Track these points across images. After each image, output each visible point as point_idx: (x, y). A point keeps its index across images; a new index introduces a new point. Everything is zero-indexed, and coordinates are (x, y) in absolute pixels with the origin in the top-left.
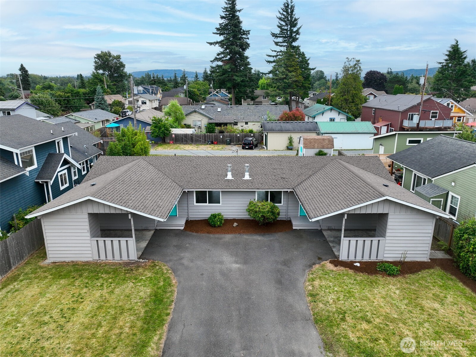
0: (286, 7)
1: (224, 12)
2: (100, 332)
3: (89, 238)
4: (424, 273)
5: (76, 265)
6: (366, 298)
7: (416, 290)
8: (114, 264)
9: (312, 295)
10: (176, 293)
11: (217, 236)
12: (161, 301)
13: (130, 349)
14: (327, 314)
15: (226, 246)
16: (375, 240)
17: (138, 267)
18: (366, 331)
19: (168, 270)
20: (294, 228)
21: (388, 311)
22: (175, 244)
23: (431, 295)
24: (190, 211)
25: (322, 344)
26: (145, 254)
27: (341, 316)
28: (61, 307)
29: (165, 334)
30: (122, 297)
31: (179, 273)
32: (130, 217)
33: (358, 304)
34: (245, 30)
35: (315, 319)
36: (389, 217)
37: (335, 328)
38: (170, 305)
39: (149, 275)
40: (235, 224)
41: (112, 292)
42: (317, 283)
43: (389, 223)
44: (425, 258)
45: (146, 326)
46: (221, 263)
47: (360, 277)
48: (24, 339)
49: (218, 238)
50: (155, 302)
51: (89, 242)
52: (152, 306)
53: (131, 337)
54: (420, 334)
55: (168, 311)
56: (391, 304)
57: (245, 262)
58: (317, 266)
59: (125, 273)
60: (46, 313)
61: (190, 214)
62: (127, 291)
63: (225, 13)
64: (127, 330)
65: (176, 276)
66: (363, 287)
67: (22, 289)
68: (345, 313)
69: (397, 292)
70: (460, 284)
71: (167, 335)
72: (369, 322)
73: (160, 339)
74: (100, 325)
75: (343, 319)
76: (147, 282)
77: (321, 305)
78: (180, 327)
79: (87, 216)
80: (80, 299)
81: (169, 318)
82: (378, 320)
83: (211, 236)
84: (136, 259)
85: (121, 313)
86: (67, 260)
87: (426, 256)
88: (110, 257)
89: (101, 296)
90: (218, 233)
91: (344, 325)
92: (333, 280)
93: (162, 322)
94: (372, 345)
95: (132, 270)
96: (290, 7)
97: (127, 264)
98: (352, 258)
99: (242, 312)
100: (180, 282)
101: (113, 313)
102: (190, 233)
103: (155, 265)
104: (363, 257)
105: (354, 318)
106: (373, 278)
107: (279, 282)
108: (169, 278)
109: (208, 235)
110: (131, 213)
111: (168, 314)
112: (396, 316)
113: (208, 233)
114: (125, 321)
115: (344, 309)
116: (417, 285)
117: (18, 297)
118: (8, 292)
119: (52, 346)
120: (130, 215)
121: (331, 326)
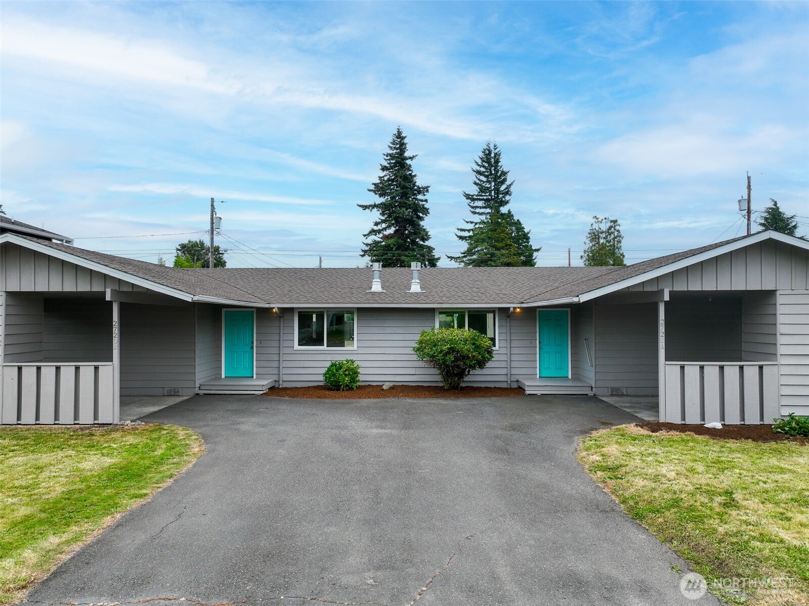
0: (487, 155)
1: (386, 160)
9: (606, 469)
10: (189, 466)
11: (340, 400)
14: (668, 496)
15: (361, 410)
16: (750, 367)
20: (528, 392)
27: (719, 499)
31: (219, 439)
33: (763, 479)
34: (420, 186)
35: (631, 508)
37: (712, 522)
40: (387, 385)
42: (612, 450)
45: (41, 516)
46: (341, 428)
50: (113, 477)
52: (98, 482)
55: (145, 491)
57: (406, 427)
58: (604, 431)
61: (283, 372)
63: (389, 162)
65: (207, 443)
66: (754, 455)
73: (67, 543)
76: (119, 451)
77: (641, 482)
78: (163, 519)
81: (138, 503)
90: (344, 397)
91: (742, 516)
93: (106, 510)
96: (493, 155)
100: (212, 451)
102: (277, 398)
107: (501, 451)
108: (185, 445)
109: (318, 400)
111: (139, 496)
113: (319, 397)
115: (722, 486)
121: (697, 519)
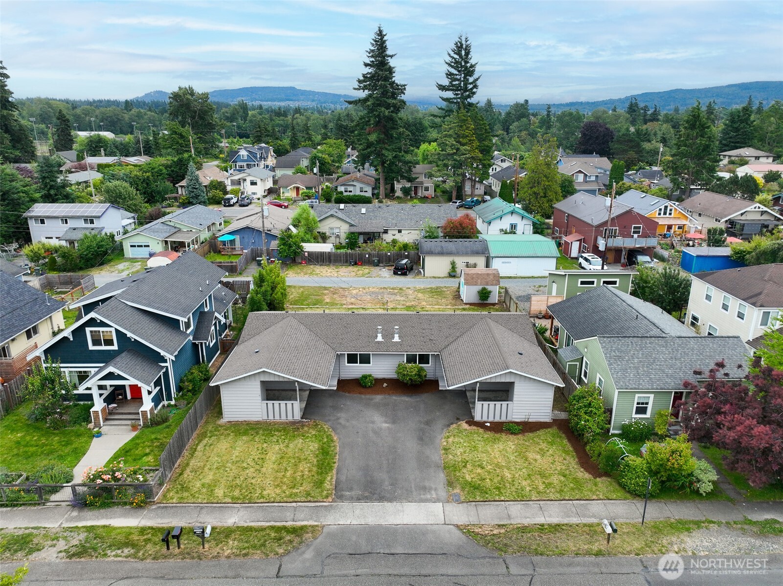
0: (459, 48)
1: (369, 57)
2: (288, 474)
3: (260, 401)
4: (541, 432)
5: (249, 424)
6: (487, 452)
7: (528, 446)
8: (282, 423)
9: (445, 449)
10: (338, 448)
11: (368, 396)
12: (327, 453)
13: (312, 484)
14: (454, 463)
15: (377, 407)
16: (504, 403)
17: (303, 426)
18: (479, 474)
19: (328, 429)
20: (440, 389)
21: (500, 461)
22: (331, 404)
23: (537, 449)
24: (341, 371)
25: (446, 482)
26: (306, 413)
27: (463, 464)
28: (252, 457)
29: (335, 476)
30: (296, 450)
31: (338, 431)
32: (296, 385)
33: (479, 456)
35: (444, 466)
36: (516, 385)
37: (457, 472)
38: (335, 456)
39: (314, 433)
40: (385, 385)
41: (287, 446)
42: (450, 440)
43: (515, 390)
44: (548, 419)
45: (320, 470)
46: (373, 422)
47: (489, 435)
48: (236, 478)
49: (369, 399)
50: (323, 454)
51: (260, 404)
52: (321, 457)
53: (311, 477)
54: (517, 475)
55: (335, 461)
56: (504, 456)
57: (394, 422)
58: (454, 426)
59: (294, 432)
60: (243, 462)
61: (341, 373)
62: (299, 446)
63: (371, 60)
64: (307, 473)
65: (336, 433)
66: (487, 443)
67: (215, 443)
68: (467, 462)
69: (513, 447)
70: (565, 441)
71: (337, 476)
72: (483, 468)
73: (331, 479)
74: (286, 470)
75: (465, 466)
76: (313, 439)
77: (451, 457)
78: (345, 471)
79: (259, 383)
80: (265, 452)
81: (336, 465)
82: (490, 467)
83: (363, 396)
84: (300, 419)
85: (300, 462)
86: (240, 420)
87: (548, 417)
88: (277, 417)
89: (280, 449)
90: (369, 393)
91: (464, 470)
92: (464, 438)
93: (331, 468)
94: (480, 482)
95: (298, 428)
96: (464, 47)
97: (294, 423)
98: (485, 419)
99: (390, 462)
100: (340, 439)
101: (293, 461)
102: (344, 393)
103: (317, 425)
104: (494, 418)
105: (474, 466)
106: (498, 435)
107: (421, 439)
108: (330, 435)
109: (359, 395)
110: (297, 381)
111: (335, 463)
112: (504, 464)
113: (359, 393)
114: (304, 467)
115: (467, 459)
116: (531, 441)
117: (215, 450)
118: (205, 446)
119: (258, 483)
120: (296, 383)
121: (455, 471)
